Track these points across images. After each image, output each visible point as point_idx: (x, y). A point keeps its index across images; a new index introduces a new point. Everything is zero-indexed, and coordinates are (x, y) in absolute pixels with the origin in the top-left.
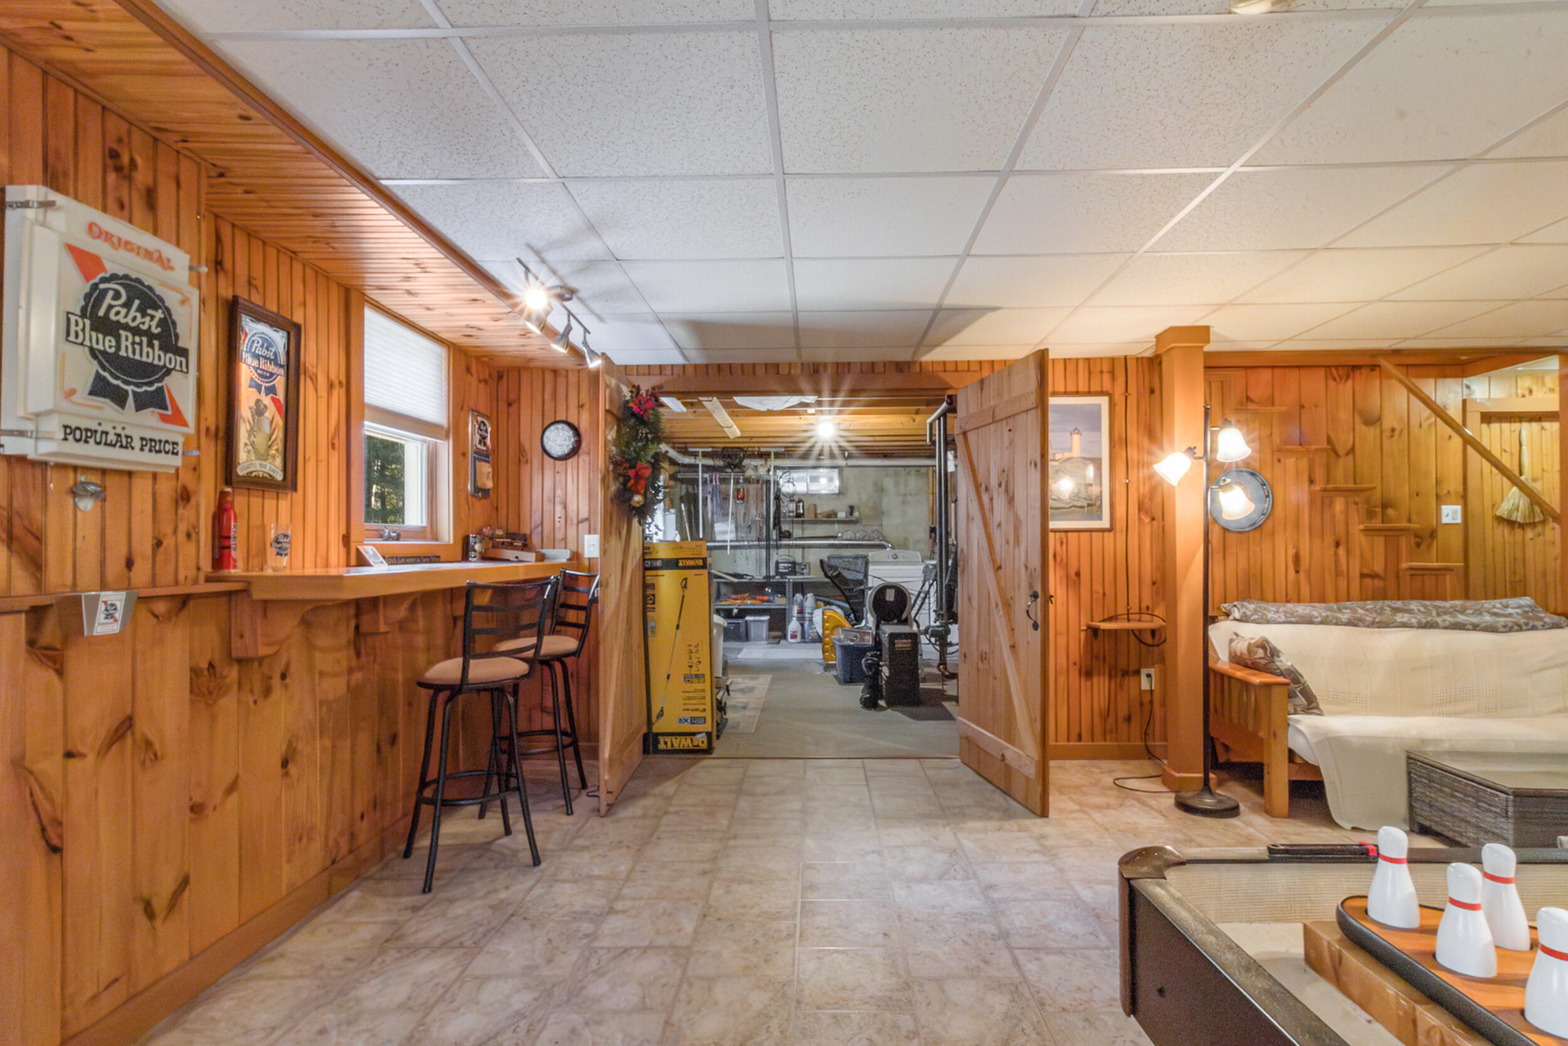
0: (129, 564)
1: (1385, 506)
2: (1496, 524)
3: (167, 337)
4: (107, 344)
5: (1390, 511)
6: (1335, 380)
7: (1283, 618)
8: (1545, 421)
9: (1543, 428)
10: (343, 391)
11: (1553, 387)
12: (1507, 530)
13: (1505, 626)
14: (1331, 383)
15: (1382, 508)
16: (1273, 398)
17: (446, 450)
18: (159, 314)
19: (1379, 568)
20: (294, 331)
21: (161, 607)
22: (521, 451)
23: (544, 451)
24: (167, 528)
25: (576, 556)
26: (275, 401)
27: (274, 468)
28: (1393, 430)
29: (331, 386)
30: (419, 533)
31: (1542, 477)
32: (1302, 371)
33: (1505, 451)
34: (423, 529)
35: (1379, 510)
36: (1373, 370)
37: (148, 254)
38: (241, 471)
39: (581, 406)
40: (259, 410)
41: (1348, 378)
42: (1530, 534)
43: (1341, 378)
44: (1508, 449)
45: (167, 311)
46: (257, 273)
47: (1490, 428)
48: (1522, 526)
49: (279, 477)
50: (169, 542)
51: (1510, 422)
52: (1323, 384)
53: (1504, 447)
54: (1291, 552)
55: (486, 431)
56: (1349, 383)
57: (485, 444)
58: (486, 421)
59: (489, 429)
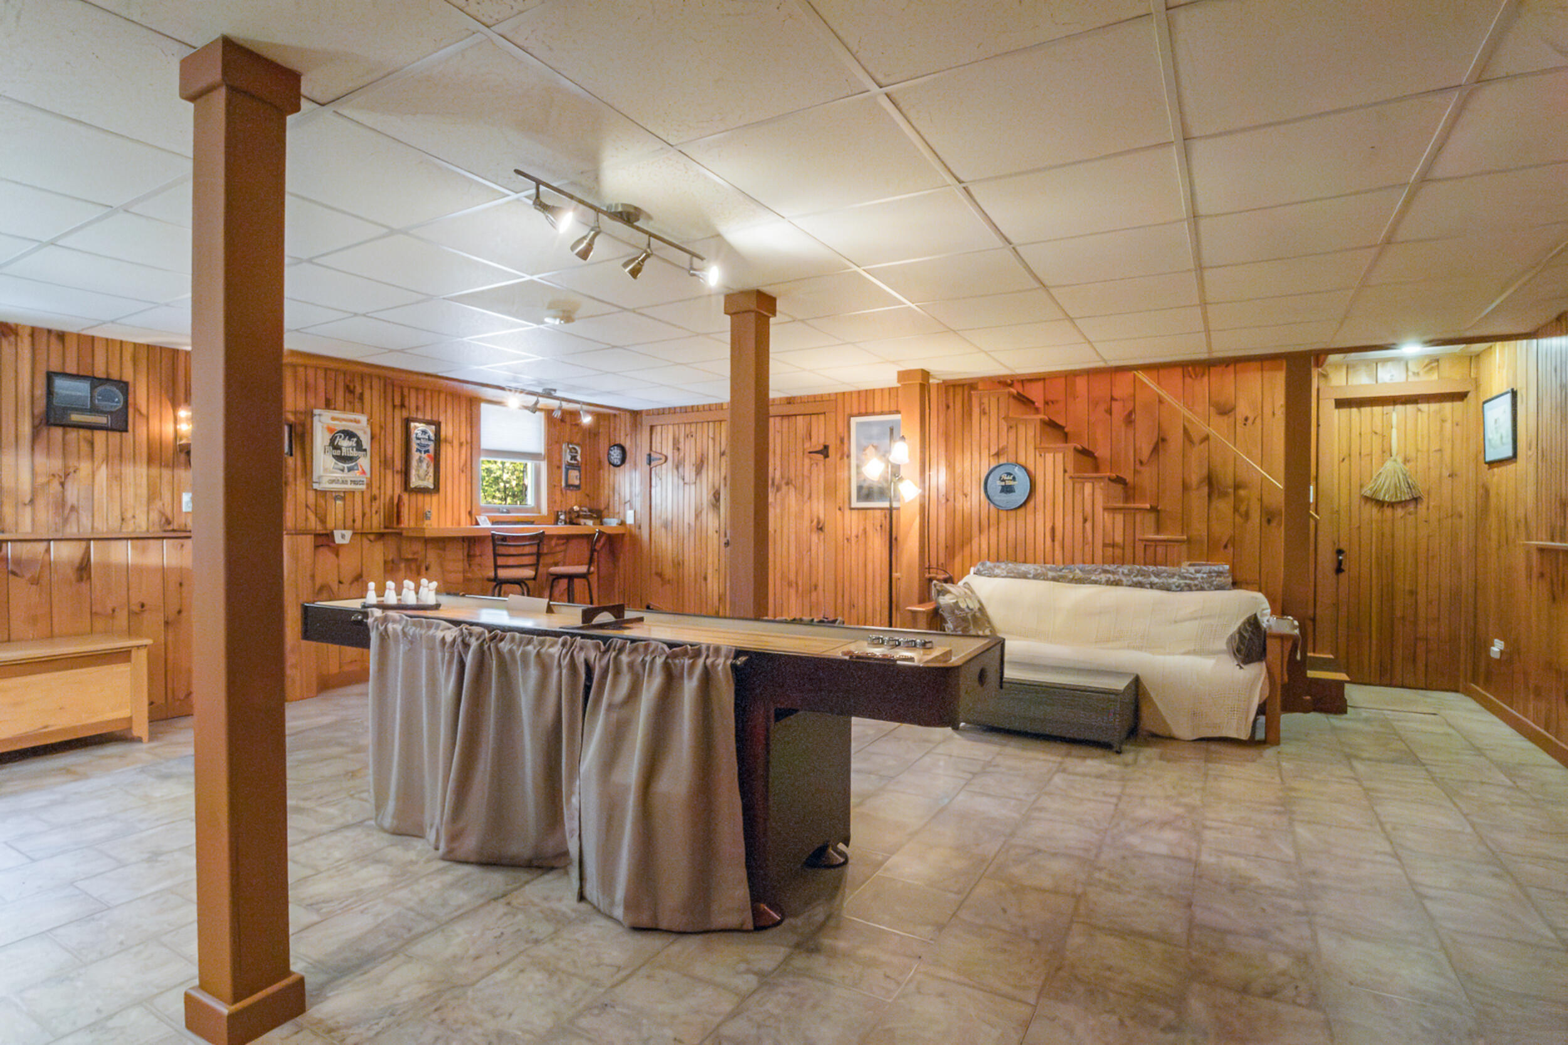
0: (354, 521)
1: (1237, 487)
2: (1363, 502)
3: (359, 446)
4: (338, 453)
5: (1242, 492)
6: (1191, 377)
7: (1005, 574)
8: (1422, 403)
9: (1419, 410)
10: (469, 446)
11: (1416, 371)
12: (1375, 510)
13: (1177, 587)
14: (1188, 380)
15: (1235, 490)
16: (1134, 397)
17: (544, 465)
18: (355, 439)
19: (1119, 539)
20: (438, 425)
21: (372, 537)
22: (600, 462)
23: (610, 463)
24: (367, 510)
25: (623, 523)
26: (429, 456)
27: (429, 483)
28: (1246, 419)
29: (461, 444)
30: (531, 510)
31: (1417, 458)
32: (1162, 372)
33: (1376, 433)
34: (533, 508)
35: (1231, 491)
36: (1227, 366)
37: (351, 421)
38: (412, 486)
39: (626, 435)
40: (420, 460)
41: (1203, 375)
42: (1400, 512)
43: (1196, 376)
44: (1379, 430)
45: (358, 438)
46: (421, 404)
47: (1360, 412)
48: (1392, 505)
49: (432, 487)
50: (368, 515)
51: (1383, 405)
52: (1181, 380)
53: (1374, 429)
54: (1049, 526)
55: (577, 452)
56: (1206, 379)
57: (576, 460)
58: (577, 448)
59: (579, 452)
